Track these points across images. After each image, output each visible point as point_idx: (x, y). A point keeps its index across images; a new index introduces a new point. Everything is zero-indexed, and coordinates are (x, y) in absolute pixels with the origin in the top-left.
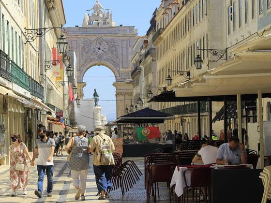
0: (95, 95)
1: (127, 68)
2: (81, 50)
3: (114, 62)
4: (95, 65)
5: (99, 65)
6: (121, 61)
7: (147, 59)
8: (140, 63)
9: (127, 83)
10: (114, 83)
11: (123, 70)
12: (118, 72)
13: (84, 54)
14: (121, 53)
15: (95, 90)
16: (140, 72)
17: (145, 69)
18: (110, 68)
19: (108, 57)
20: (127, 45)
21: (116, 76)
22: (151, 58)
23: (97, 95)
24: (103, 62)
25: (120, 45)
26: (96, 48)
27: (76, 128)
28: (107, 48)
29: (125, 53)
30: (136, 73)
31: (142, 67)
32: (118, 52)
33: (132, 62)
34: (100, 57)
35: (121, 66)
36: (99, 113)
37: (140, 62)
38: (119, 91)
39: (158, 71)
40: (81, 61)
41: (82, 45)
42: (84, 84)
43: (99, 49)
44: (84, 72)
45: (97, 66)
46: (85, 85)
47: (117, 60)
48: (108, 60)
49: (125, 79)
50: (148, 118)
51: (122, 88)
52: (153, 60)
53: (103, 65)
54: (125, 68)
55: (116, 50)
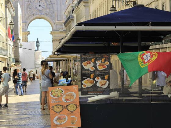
0: (37, 42)
1: (61, 20)
2: (26, 6)
3: (51, 16)
4: (37, 18)
5: (40, 19)
6: (56, 15)
7: (79, 7)
8: (73, 12)
9: (61, 32)
10: (51, 32)
11: (58, 22)
12: (54, 23)
13: (28, 10)
14: (56, 9)
15: (37, 39)
16: (72, 20)
17: (77, 16)
18: (47, 21)
19: (46, 12)
20: (61, 3)
21: (52, 26)
22: (84, 4)
23: (39, 42)
24: (42, 16)
25: (56, 3)
26: (37, 5)
27: (20, 65)
28: (46, 5)
29: (59, 9)
30: (68, 21)
31: (74, 15)
32: (54, 8)
33: (65, 14)
34: (40, 12)
35: (56, 19)
36: (40, 55)
37: (73, 10)
38: (55, 38)
39: (91, 13)
40: (26, 15)
41: (26, 3)
42: (28, 32)
43: (40, 6)
44: (28, 23)
45: (38, 19)
46: (29, 34)
47: (53, 15)
48: (46, 14)
49: (59, 29)
50: (150, 28)
51: (57, 35)
52: (85, 6)
53: (43, 18)
54: (59, 20)
55: (53, 7)
